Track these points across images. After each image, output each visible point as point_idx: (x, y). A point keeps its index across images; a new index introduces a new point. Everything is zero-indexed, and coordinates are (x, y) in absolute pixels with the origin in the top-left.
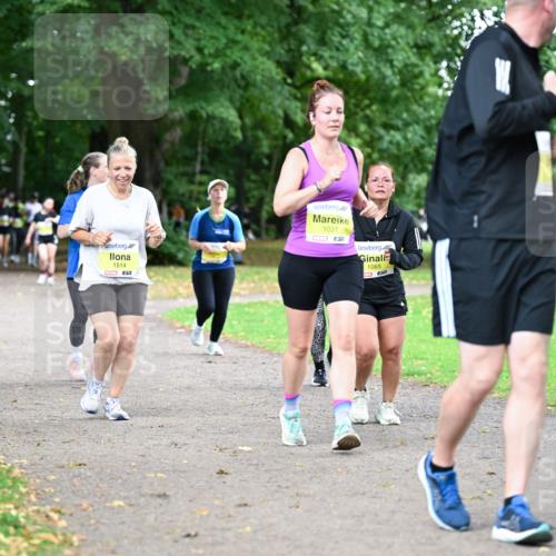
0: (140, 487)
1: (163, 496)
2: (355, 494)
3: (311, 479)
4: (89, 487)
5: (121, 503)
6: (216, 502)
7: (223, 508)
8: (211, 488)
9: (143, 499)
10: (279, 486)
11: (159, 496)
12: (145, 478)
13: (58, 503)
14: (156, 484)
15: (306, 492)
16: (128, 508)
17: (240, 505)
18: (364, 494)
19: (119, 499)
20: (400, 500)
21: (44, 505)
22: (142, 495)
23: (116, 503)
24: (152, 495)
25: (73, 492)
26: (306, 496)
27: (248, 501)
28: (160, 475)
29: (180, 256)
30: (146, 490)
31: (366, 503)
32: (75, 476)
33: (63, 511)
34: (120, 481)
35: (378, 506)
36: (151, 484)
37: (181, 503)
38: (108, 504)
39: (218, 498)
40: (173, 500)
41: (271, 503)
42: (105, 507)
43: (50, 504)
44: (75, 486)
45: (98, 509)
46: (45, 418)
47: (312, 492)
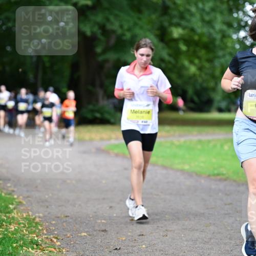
0: (94, 227)
1: (105, 231)
2: (193, 230)
3: (173, 223)
4: (70, 226)
5: (85, 234)
6: (129, 234)
7: (132, 236)
8: (127, 227)
9: (95, 233)
10: (158, 227)
11: (103, 231)
12: (96, 222)
13: (56, 234)
14: (101, 225)
15: (171, 229)
16: (88, 236)
17: (140, 235)
18: (197, 230)
19: (84, 232)
20: (214, 233)
21: (50, 235)
22: (95, 231)
23: (83, 234)
24: (99, 230)
25: (63, 229)
26: (170, 231)
27: (144, 233)
28: (103, 221)
29: (112, 120)
30: (97, 228)
31: (198, 234)
32: (64, 222)
33: (59, 238)
34: (85, 224)
35: (204, 236)
36: (99, 226)
37: (113, 234)
38: (79, 235)
39: (130, 232)
40: (109, 233)
41: (154, 234)
42: (78, 236)
43: (52, 235)
44: (64, 226)
45: (75, 237)
46: (50, 195)
47: (173, 229)
